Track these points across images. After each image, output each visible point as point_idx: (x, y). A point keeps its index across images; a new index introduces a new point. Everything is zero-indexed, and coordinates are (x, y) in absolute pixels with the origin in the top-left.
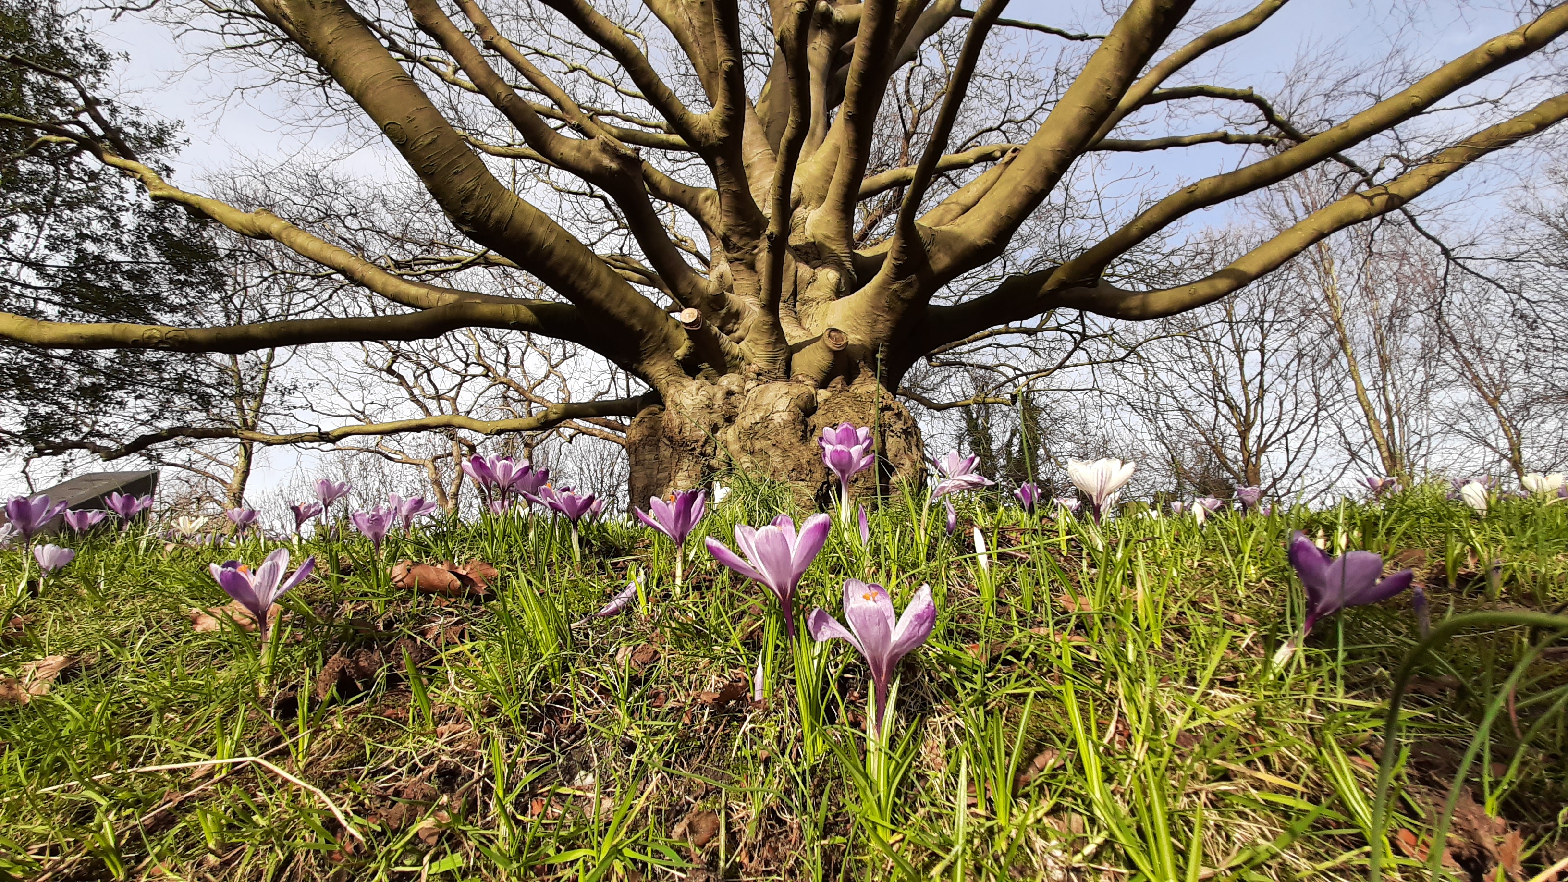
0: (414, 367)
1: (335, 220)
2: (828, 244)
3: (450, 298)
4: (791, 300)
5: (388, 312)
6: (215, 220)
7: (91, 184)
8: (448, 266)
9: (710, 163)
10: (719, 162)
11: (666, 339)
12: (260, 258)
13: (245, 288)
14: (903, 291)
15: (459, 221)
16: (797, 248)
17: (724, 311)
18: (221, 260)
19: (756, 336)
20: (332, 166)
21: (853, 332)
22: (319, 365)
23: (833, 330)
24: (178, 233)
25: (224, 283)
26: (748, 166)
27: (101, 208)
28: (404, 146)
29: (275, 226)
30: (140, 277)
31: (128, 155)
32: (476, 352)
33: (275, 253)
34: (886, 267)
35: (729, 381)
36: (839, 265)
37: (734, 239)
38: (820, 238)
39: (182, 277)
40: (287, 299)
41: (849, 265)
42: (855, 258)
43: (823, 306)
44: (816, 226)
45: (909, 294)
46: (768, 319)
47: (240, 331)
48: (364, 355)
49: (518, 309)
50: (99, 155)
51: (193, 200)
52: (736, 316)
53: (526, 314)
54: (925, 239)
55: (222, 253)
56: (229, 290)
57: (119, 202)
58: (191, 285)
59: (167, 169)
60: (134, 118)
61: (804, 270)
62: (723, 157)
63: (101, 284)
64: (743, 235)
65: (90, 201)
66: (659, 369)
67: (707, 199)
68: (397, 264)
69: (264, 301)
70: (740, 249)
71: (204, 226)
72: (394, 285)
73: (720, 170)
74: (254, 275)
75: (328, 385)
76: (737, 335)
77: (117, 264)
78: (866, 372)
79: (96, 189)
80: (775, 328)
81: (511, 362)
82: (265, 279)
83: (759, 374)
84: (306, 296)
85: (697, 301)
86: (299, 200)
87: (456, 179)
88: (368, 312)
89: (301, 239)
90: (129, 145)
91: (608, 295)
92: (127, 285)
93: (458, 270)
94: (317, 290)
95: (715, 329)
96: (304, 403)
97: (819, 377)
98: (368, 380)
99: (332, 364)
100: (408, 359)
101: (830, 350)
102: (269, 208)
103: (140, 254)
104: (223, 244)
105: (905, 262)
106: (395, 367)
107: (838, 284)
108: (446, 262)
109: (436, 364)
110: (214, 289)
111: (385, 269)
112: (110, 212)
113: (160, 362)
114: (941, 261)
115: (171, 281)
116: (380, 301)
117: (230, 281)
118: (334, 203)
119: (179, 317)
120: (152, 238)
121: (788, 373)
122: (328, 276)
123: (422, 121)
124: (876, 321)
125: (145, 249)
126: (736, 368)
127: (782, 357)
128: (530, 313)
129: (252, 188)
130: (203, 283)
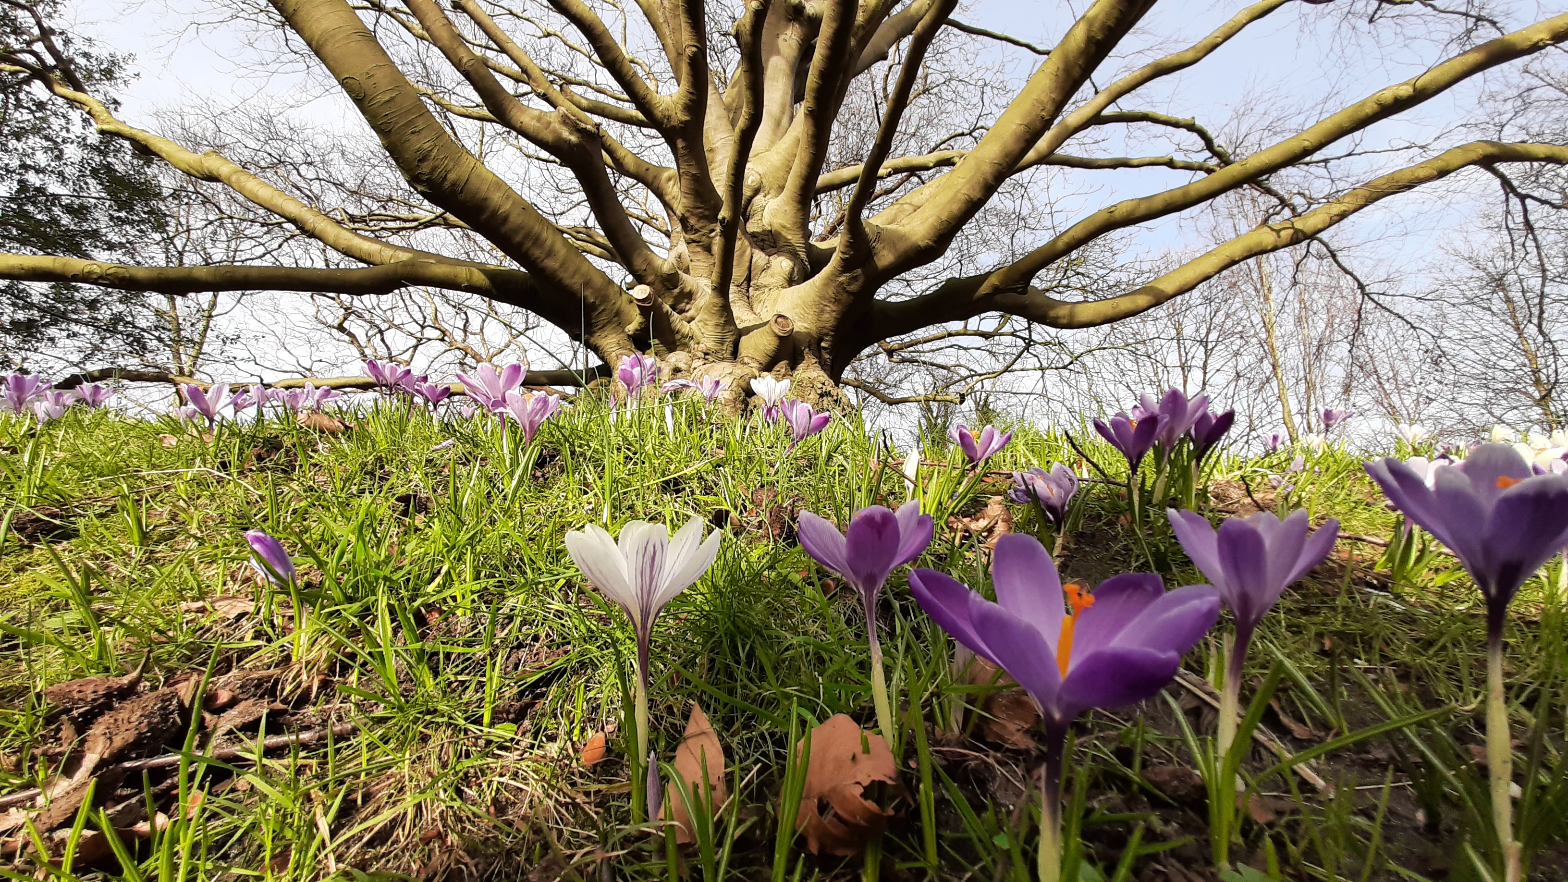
0: (367, 326)
1: (290, 167)
2: (784, 233)
3: (404, 256)
4: (745, 285)
5: (342, 266)
6: (162, 159)
7: (38, 115)
8: (408, 225)
9: (671, 142)
10: (680, 144)
11: (618, 314)
12: (206, 201)
13: (188, 231)
14: (849, 284)
15: (414, 180)
16: (753, 235)
17: (677, 290)
18: (164, 200)
19: (706, 317)
20: (288, 112)
21: (800, 320)
22: (266, 317)
23: (780, 316)
24: (120, 168)
25: (167, 224)
26: (711, 150)
27: (47, 138)
28: (361, 100)
29: (224, 169)
30: (79, 212)
31: (78, 87)
32: (432, 316)
33: (222, 196)
34: (835, 258)
35: (678, 358)
36: (793, 255)
37: (692, 221)
38: (776, 227)
39: (123, 214)
40: (233, 245)
41: (803, 255)
42: (809, 248)
43: (774, 293)
44: (774, 215)
45: (854, 287)
46: (718, 301)
47: (182, 273)
48: (314, 310)
49: (471, 273)
50: (49, 86)
51: (140, 136)
52: (689, 296)
53: (479, 278)
54: (871, 236)
55: (166, 192)
56: (171, 230)
57: (64, 133)
58: (131, 223)
59: (116, 102)
60: (86, 49)
61: (759, 257)
62: (684, 140)
63: (39, 217)
64: (701, 217)
65: (36, 131)
66: (610, 341)
67: (669, 179)
68: (353, 219)
69: (208, 245)
70: (697, 231)
71: (149, 163)
72: (346, 238)
73: (681, 152)
74: (198, 217)
75: (273, 338)
76: (689, 314)
77: (56, 197)
78: (810, 359)
79: (44, 120)
80: (725, 310)
81: (469, 329)
82: (211, 223)
83: (706, 354)
84: (253, 243)
85: (651, 278)
86: (252, 144)
87: (414, 138)
88: (320, 264)
89: (252, 185)
90: (78, 75)
91: (562, 265)
92: (66, 220)
93: (416, 228)
94: (267, 237)
95: (667, 307)
96: (246, 355)
97: (764, 360)
98: (316, 336)
99: (279, 317)
100: (360, 317)
101: (777, 336)
102: (218, 149)
103: (81, 187)
104: (167, 182)
105: (851, 256)
106: (346, 325)
107: (791, 273)
108: (405, 221)
109: (392, 325)
110: (155, 229)
111: (338, 222)
112: (55, 143)
113: (95, 301)
114: (885, 258)
115: (112, 218)
116: (334, 256)
117: (173, 222)
118: (289, 149)
119: (117, 255)
120: (95, 173)
121: (735, 353)
122: (279, 225)
123: (382, 78)
124: (822, 311)
125: (86, 183)
126: (685, 346)
127: (730, 339)
128: (483, 277)
129: (203, 127)
130: (142, 221)
